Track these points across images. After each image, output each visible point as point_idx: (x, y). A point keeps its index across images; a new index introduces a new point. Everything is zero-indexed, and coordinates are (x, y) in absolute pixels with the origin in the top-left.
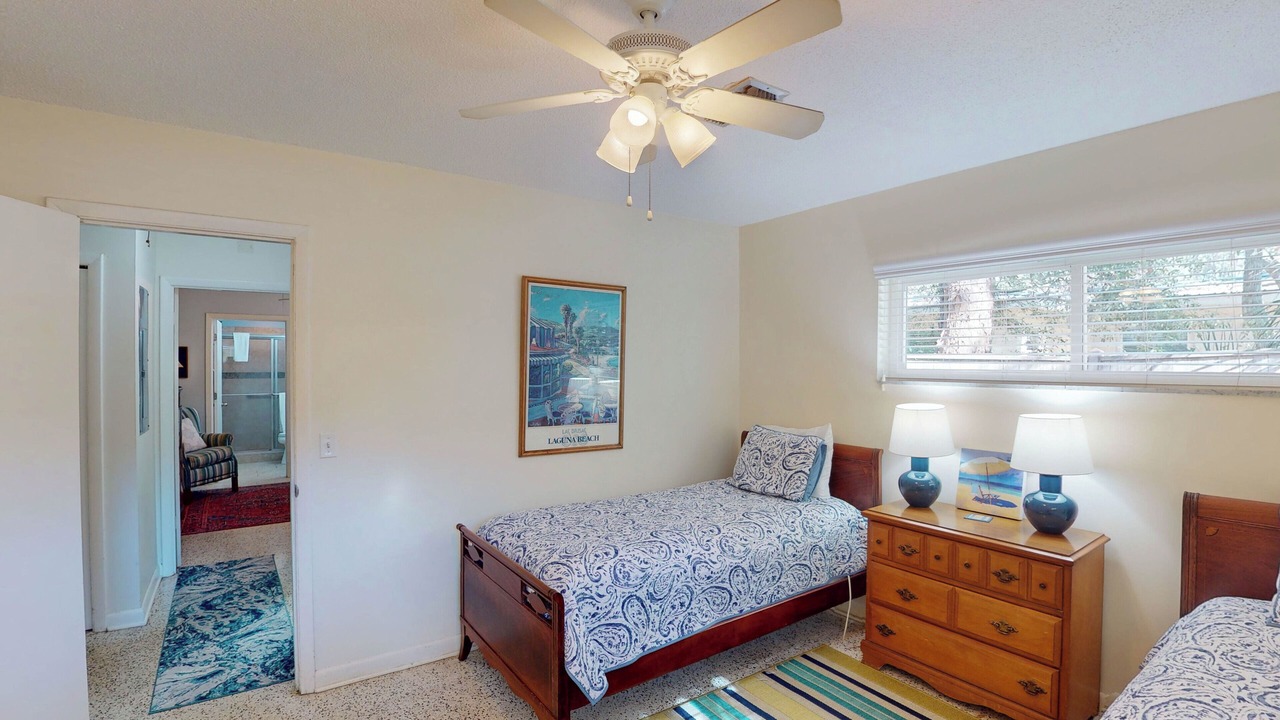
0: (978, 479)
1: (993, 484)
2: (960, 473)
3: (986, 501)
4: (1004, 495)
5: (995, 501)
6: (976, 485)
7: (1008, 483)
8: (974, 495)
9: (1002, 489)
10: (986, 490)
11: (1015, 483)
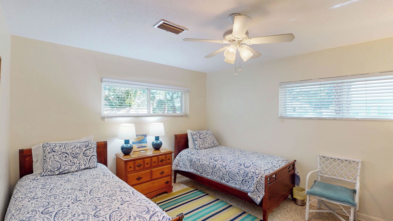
0: (137, 142)
1: (141, 143)
2: (132, 142)
3: (140, 148)
4: (143, 145)
5: (142, 147)
6: (137, 144)
7: (144, 141)
8: (137, 147)
9: (143, 143)
10: (139, 145)
11: (145, 141)
